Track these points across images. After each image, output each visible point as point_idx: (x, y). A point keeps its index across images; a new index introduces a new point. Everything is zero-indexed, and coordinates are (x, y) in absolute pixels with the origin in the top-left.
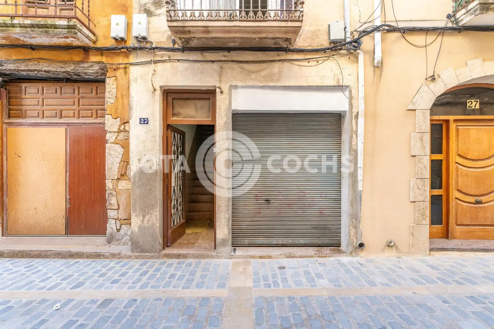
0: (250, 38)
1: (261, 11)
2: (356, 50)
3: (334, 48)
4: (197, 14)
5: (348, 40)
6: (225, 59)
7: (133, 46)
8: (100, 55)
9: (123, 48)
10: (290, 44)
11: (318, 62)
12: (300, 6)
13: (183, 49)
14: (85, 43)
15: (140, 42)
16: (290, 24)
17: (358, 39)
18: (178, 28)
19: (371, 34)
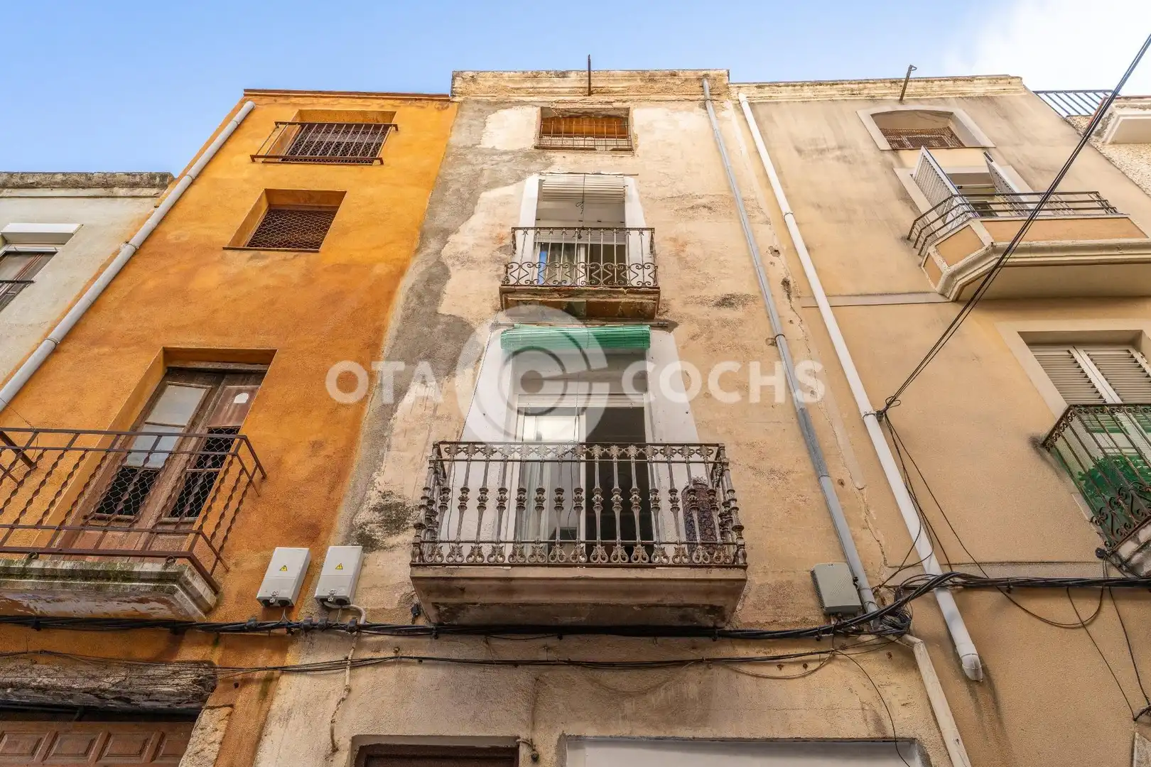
0: (617, 605)
1: (642, 545)
2: (902, 634)
3: (840, 629)
4: (486, 549)
5: (873, 609)
6: (551, 656)
7: (308, 621)
8: (211, 642)
9: (278, 626)
10: (723, 619)
11: (805, 666)
12: (735, 535)
13: (437, 629)
14: (183, 614)
15: (329, 610)
16: (716, 574)
17: (896, 608)
18: (435, 582)
19: (927, 595)
